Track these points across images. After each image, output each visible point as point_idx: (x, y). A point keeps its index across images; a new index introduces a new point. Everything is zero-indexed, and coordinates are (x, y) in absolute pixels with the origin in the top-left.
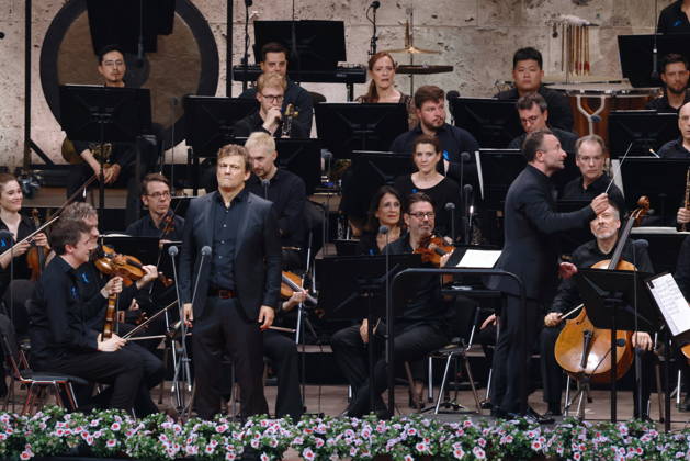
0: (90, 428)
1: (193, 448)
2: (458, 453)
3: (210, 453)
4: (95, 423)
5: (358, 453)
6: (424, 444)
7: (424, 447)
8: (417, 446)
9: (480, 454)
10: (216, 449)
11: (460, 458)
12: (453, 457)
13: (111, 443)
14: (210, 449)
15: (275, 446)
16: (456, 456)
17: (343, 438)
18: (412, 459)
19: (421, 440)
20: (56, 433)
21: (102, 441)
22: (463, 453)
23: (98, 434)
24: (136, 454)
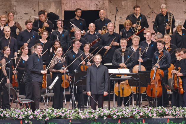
0: (62, 112)
1: (88, 116)
2: (150, 115)
3: (92, 117)
4: (63, 111)
5: (127, 116)
7: (141, 114)
9: (155, 115)
13: (68, 115)
15: (107, 115)
17: (123, 112)
18: (139, 117)
19: (141, 112)
20: (54, 114)
21: (66, 115)
24: (74, 118)
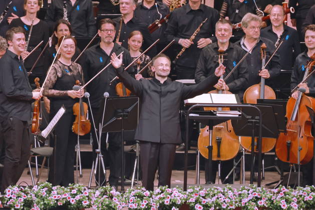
0: (72, 195)
1: (134, 205)
2: (284, 206)
3: (143, 207)
4: (74, 191)
5: (228, 207)
6: (262, 201)
7: (262, 203)
8: (258, 202)
9: (295, 206)
10: (146, 205)
11: (284, 208)
12: (281, 208)
13: (85, 202)
14: (143, 205)
15: (179, 203)
16: (282, 207)
17: (218, 198)
18: (257, 209)
19: (261, 199)
20: (53, 198)
21: (80, 202)
22: (286, 206)
23: (78, 197)
